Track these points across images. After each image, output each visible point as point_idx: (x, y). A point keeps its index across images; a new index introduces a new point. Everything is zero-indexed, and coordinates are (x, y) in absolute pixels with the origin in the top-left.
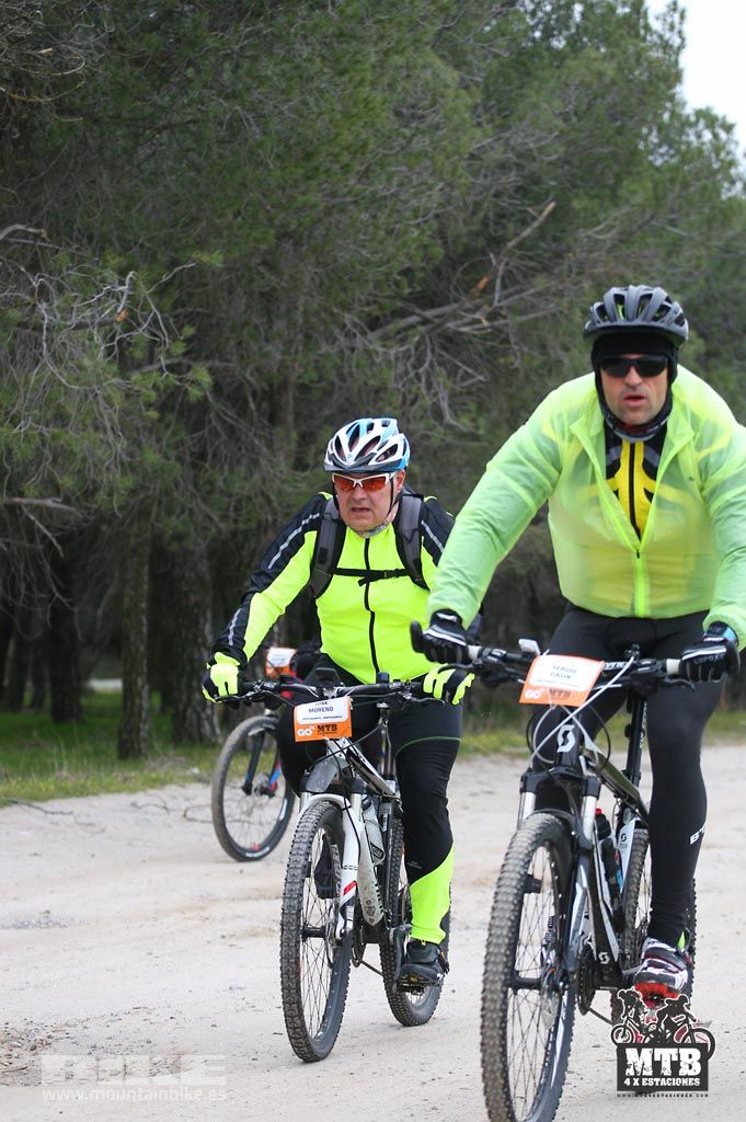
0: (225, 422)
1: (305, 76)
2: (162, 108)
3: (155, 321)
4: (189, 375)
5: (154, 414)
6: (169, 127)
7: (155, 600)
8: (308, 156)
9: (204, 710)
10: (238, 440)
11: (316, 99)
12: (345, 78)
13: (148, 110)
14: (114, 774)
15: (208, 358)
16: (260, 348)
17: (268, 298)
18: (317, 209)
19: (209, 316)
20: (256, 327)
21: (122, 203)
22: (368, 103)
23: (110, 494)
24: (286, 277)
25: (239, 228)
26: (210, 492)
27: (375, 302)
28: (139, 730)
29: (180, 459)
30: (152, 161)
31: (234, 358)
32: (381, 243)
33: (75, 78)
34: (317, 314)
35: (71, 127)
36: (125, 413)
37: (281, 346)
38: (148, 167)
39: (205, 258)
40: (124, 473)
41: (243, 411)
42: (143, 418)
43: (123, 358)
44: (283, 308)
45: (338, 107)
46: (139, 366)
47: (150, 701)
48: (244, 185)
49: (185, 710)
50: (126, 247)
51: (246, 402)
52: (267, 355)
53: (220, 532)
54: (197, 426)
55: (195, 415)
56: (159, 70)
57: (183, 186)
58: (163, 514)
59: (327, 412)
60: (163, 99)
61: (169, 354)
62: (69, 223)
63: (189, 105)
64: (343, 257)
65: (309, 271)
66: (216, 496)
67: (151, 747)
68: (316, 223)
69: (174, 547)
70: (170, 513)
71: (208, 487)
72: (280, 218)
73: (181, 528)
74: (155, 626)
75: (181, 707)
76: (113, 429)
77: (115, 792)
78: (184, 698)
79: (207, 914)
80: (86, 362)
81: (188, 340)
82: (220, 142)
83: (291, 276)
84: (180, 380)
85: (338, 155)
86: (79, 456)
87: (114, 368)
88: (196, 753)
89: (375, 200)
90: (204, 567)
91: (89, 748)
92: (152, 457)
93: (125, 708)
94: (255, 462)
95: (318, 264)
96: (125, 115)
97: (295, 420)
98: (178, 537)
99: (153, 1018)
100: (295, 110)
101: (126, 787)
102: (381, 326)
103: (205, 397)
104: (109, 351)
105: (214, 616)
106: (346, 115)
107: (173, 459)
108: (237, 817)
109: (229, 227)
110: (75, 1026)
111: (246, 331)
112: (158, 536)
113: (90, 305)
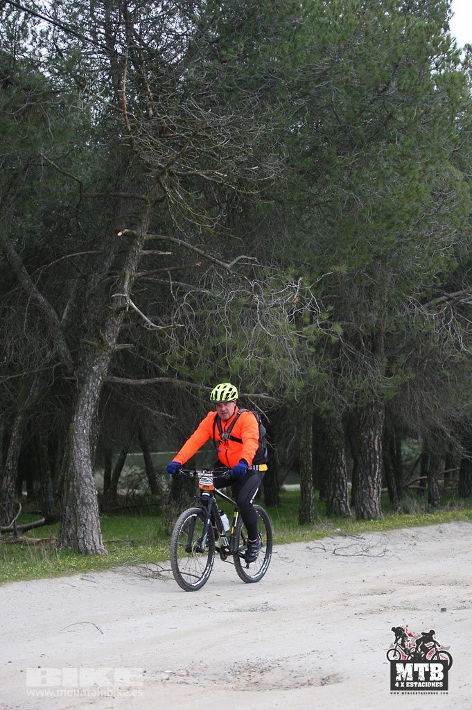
0: (349, 353)
1: (386, 176)
2: (314, 195)
3: (313, 302)
4: (331, 329)
5: (313, 350)
6: (318, 204)
7: (315, 444)
8: (389, 217)
9: (342, 500)
10: (356, 361)
11: (392, 188)
12: (406, 177)
13: (306, 196)
14: (298, 533)
15: (339, 320)
16: (366, 315)
17: (370, 289)
18: (394, 243)
19: (340, 299)
20: (364, 304)
21: (295, 243)
22: (418, 189)
23: (293, 390)
24: (378, 279)
25: (355, 254)
26: (344, 388)
27: (424, 290)
28: (309, 510)
29: (327, 372)
30: (309, 221)
31: (353, 320)
32: (426, 260)
33: (271, 181)
34: (394, 297)
35: (269, 206)
36: (299, 349)
37: (377, 314)
38: (308, 224)
39: (337, 269)
40: (299, 379)
41: (358, 346)
42: (308, 351)
43: (297, 320)
44: (377, 294)
45: (402, 192)
46: (305, 325)
47: (315, 495)
48: (356, 233)
49: (333, 499)
50: (298, 264)
51: (360, 342)
52: (370, 318)
53: (348, 409)
54: (336, 354)
55: (335, 350)
56: (312, 176)
57: (325, 233)
58: (319, 400)
59: (401, 346)
60: (314, 191)
61: (320, 319)
62: (269, 254)
63: (327, 193)
64: (407, 268)
65: (390, 275)
66: (346, 391)
67: (316, 518)
68: (393, 251)
69: (324, 416)
70: (322, 399)
71: (342, 386)
72: (376, 248)
73: (328, 407)
74: (315, 457)
75: (330, 497)
76: (292, 357)
77: (298, 541)
78: (332, 493)
79: (347, 603)
80: (279, 323)
81: (330, 312)
82: (344, 211)
83: (381, 279)
84: (327, 332)
85: (403, 216)
86: (276, 372)
87: (294, 326)
88: (338, 521)
89: (423, 239)
90: (340, 426)
91: (284, 519)
92: (313, 372)
93: (302, 499)
94: (365, 373)
95: (395, 272)
96: (295, 199)
97: (385, 351)
98: (327, 412)
99: (321, 656)
100: (382, 195)
101: (304, 539)
102: (427, 302)
103: (340, 340)
104: (290, 318)
105: (346, 451)
106: (407, 196)
107: (324, 372)
108: (361, 553)
109: (350, 254)
110: (282, 660)
111: (359, 306)
112: (318, 410)
113: (279, 295)
